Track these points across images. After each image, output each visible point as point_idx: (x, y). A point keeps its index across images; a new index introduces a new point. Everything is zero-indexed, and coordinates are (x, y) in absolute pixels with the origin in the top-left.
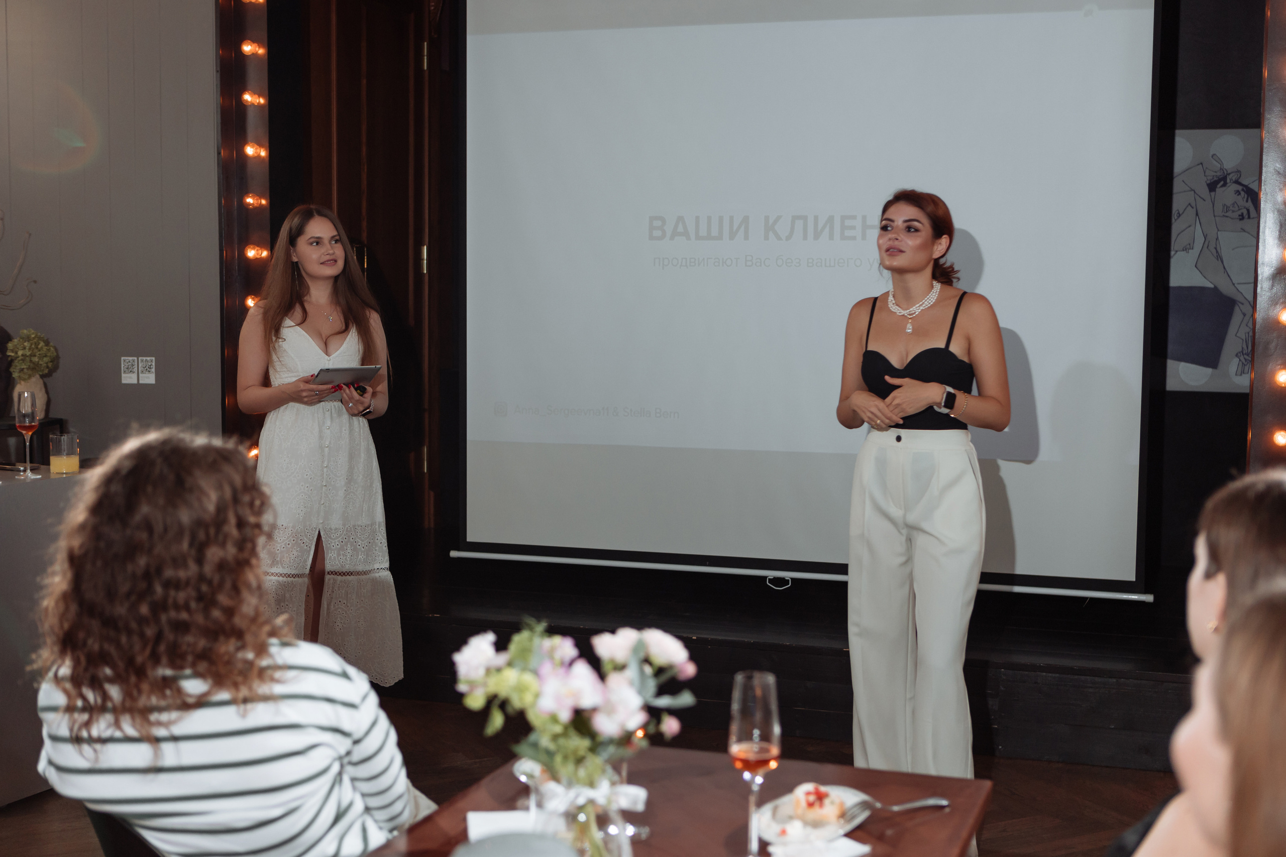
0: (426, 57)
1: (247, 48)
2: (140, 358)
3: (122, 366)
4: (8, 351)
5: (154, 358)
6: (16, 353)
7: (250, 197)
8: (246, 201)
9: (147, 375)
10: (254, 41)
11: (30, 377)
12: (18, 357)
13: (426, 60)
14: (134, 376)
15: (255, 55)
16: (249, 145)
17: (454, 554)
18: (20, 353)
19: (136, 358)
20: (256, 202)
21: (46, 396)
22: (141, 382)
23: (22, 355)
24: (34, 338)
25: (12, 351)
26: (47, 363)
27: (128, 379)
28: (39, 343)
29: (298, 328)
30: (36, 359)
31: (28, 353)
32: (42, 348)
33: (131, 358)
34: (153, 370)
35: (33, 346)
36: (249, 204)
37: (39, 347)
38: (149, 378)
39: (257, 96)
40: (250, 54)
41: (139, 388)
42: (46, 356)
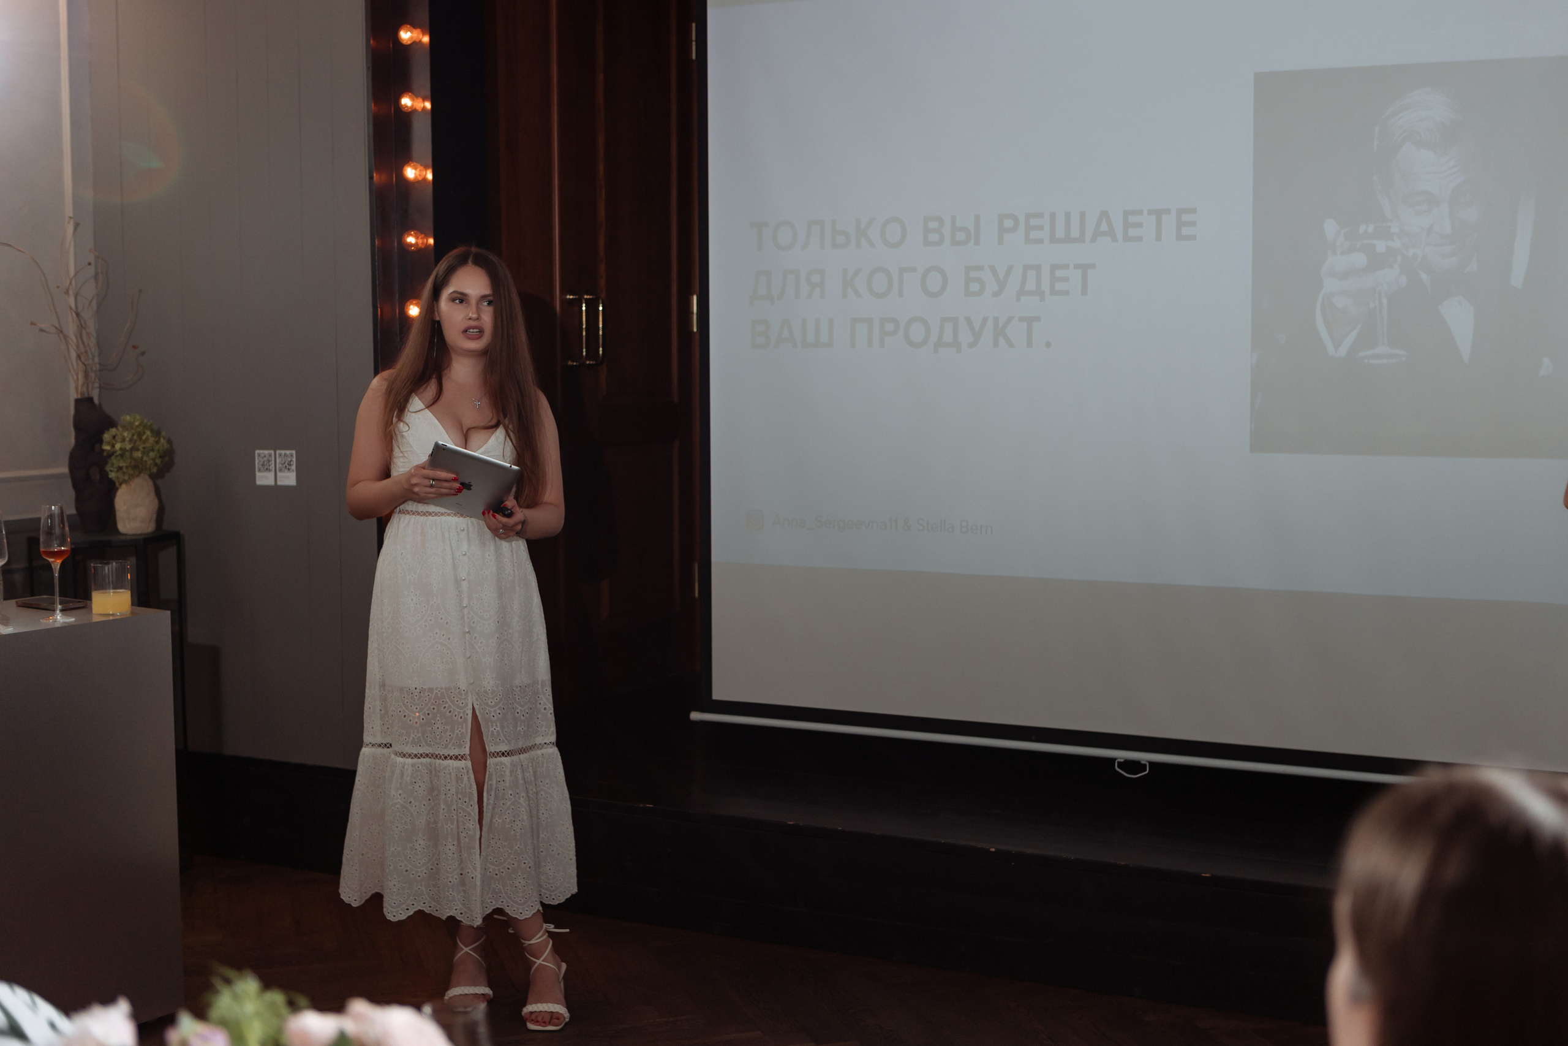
0: (694, 43)
1: (405, 35)
2: (278, 452)
3: (257, 462)
4: (104, 444)
5: (294, 452)
6: (113, 446)
7: (411, 235)
8: (406, 241)
9: (286, 474)
10: (414, 26)
11: (131, 477)
12: (116, 452)
13: (694, 48)
14: (271, 475)
15: (416, 44)
16: (410, 165)
17: (695, 716)
18: (118, 446)
19: (272, 452)
20: (420, 241)
21: (156, 501)
22: (279, 483)
23: (121, 449)
24: (138, 426)
25: (109, 443)
26: (154, 460)
27: (264, 479)
28: (144, 433)
29: (427, 410)
30: (138, 454)
31: (128, 446)
32: (147, 439)
33: (266, 452)
34: (294, 467)
35: (135, 437)
36: (411, 245)
37: (144, 438)
38: (289, 479)
39: (420, 100)
40: (409, 42)
41: (276, 490)
42: (153, 450)
